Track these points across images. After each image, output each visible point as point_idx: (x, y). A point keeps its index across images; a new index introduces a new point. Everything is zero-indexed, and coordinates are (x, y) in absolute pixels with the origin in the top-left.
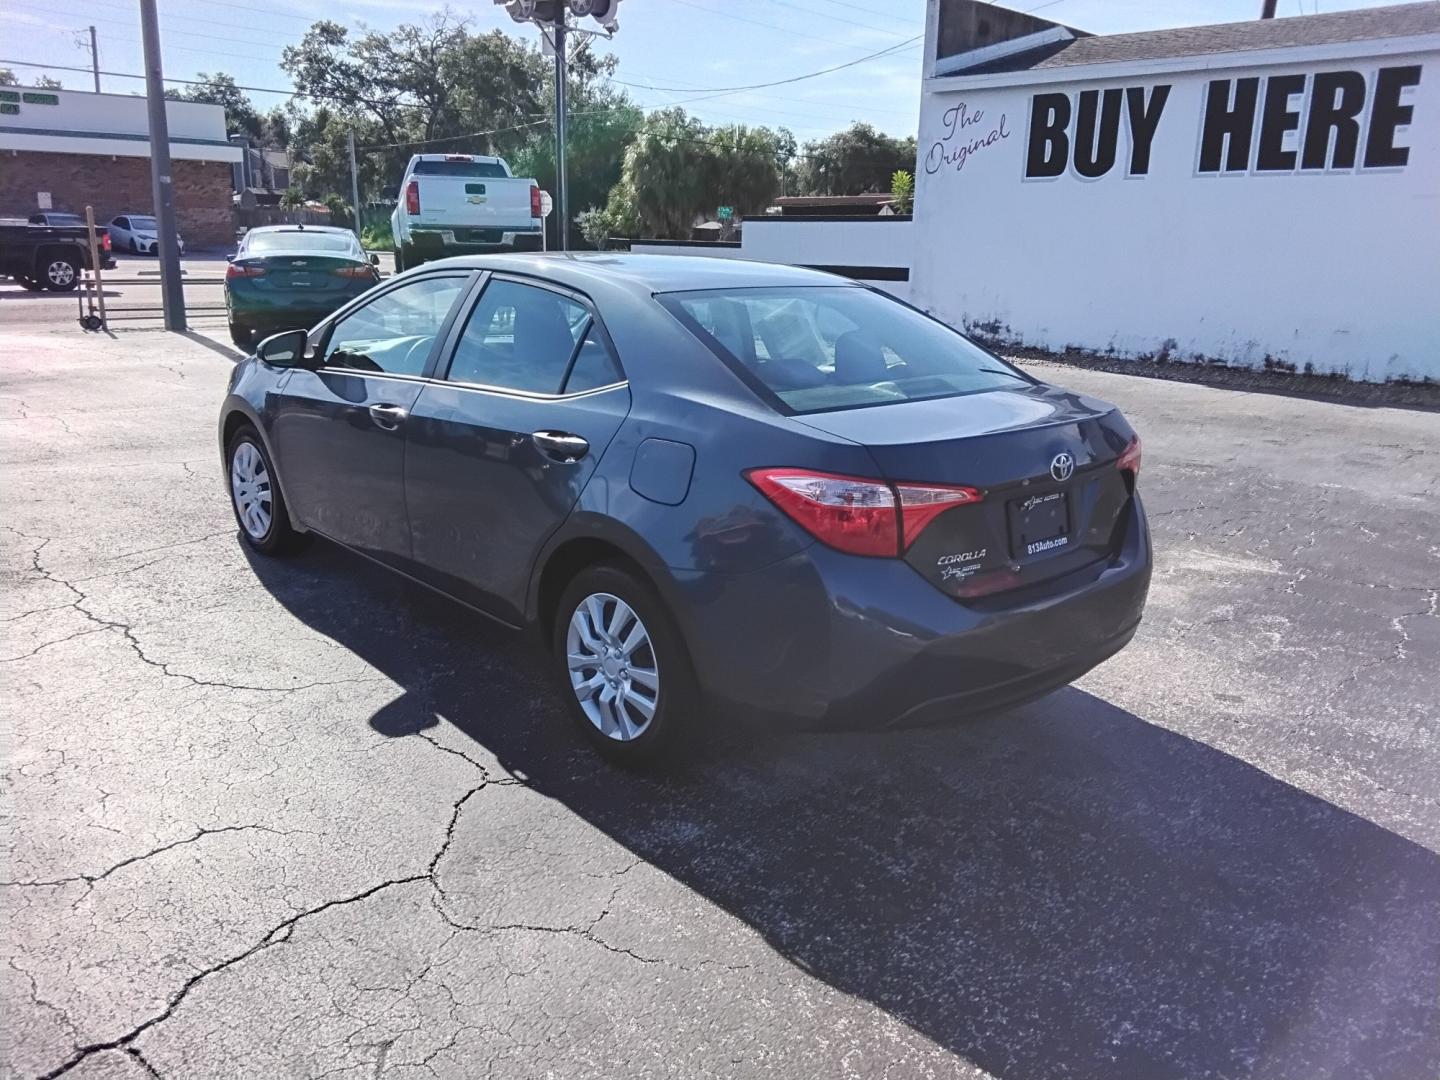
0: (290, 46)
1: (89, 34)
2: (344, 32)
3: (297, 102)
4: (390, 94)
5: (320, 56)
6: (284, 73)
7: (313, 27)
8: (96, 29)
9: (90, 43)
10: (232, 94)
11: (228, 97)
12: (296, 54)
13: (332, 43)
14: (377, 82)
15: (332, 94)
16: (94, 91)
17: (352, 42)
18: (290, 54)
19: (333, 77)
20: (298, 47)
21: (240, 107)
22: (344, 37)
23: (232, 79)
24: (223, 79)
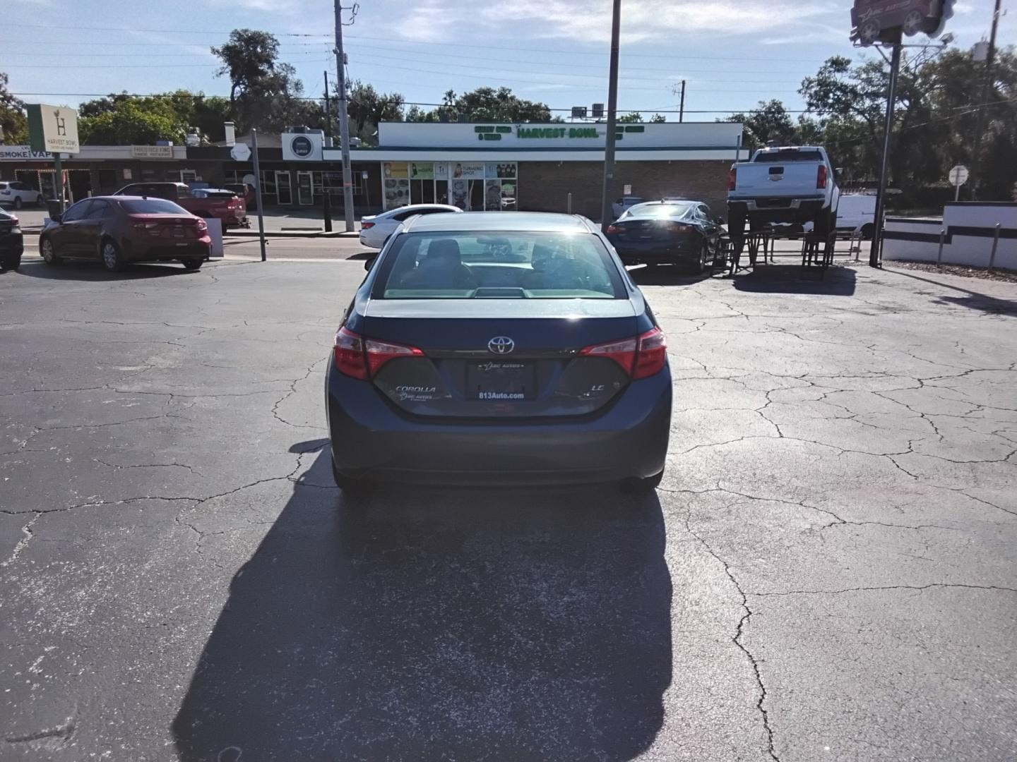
0: (807, 77)
1: (682, 85)
2: (848, 62)
3: (807, 116)
4: (876, 102)
5: (829, 81)
6: (801, 95)
7: (826, 62)
8: (686, 82)
9: (681, 91)
10: (779, 113)
11: (776, 115)
12: (811, 82)
13: (838, 71)
14: (868, 95)
15: (832, 106)
16: (678, 121)
17: (854, 69)
18: (806, 83)
19: (834, 95)
20: (814, 77)
21: (783, 121)
22: (848, 66)
23: (780, 103)
24: (775, 104)
